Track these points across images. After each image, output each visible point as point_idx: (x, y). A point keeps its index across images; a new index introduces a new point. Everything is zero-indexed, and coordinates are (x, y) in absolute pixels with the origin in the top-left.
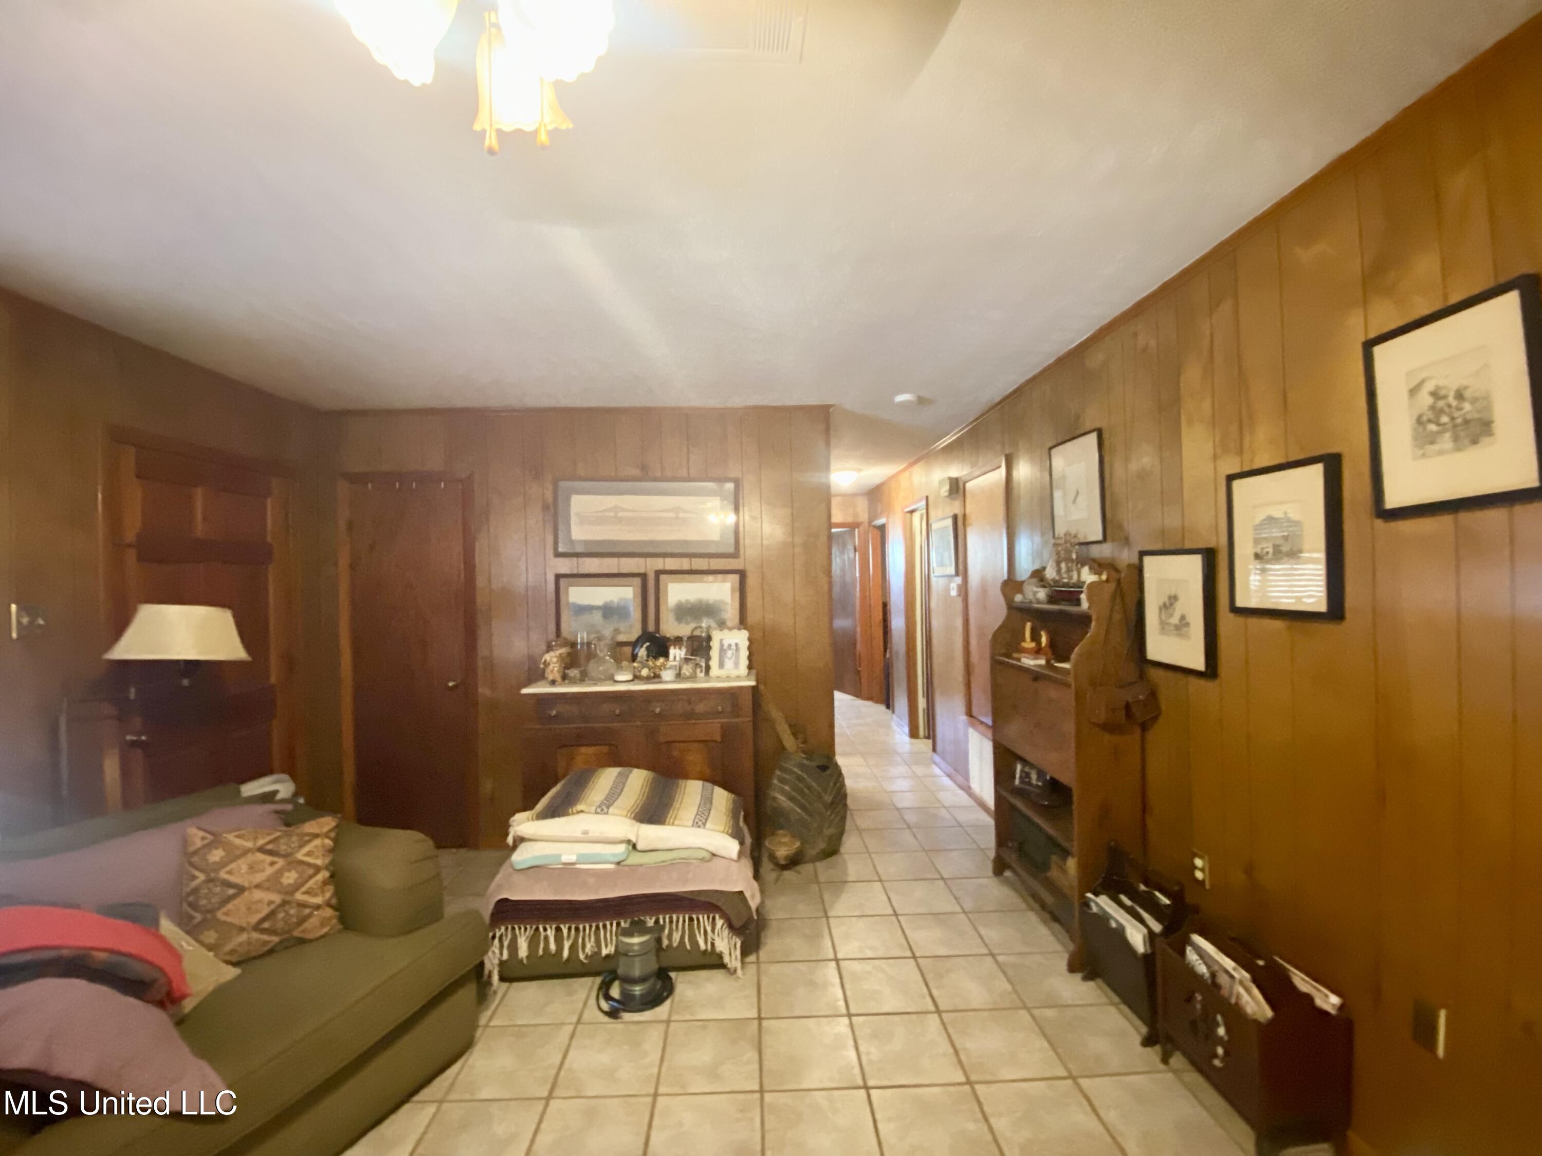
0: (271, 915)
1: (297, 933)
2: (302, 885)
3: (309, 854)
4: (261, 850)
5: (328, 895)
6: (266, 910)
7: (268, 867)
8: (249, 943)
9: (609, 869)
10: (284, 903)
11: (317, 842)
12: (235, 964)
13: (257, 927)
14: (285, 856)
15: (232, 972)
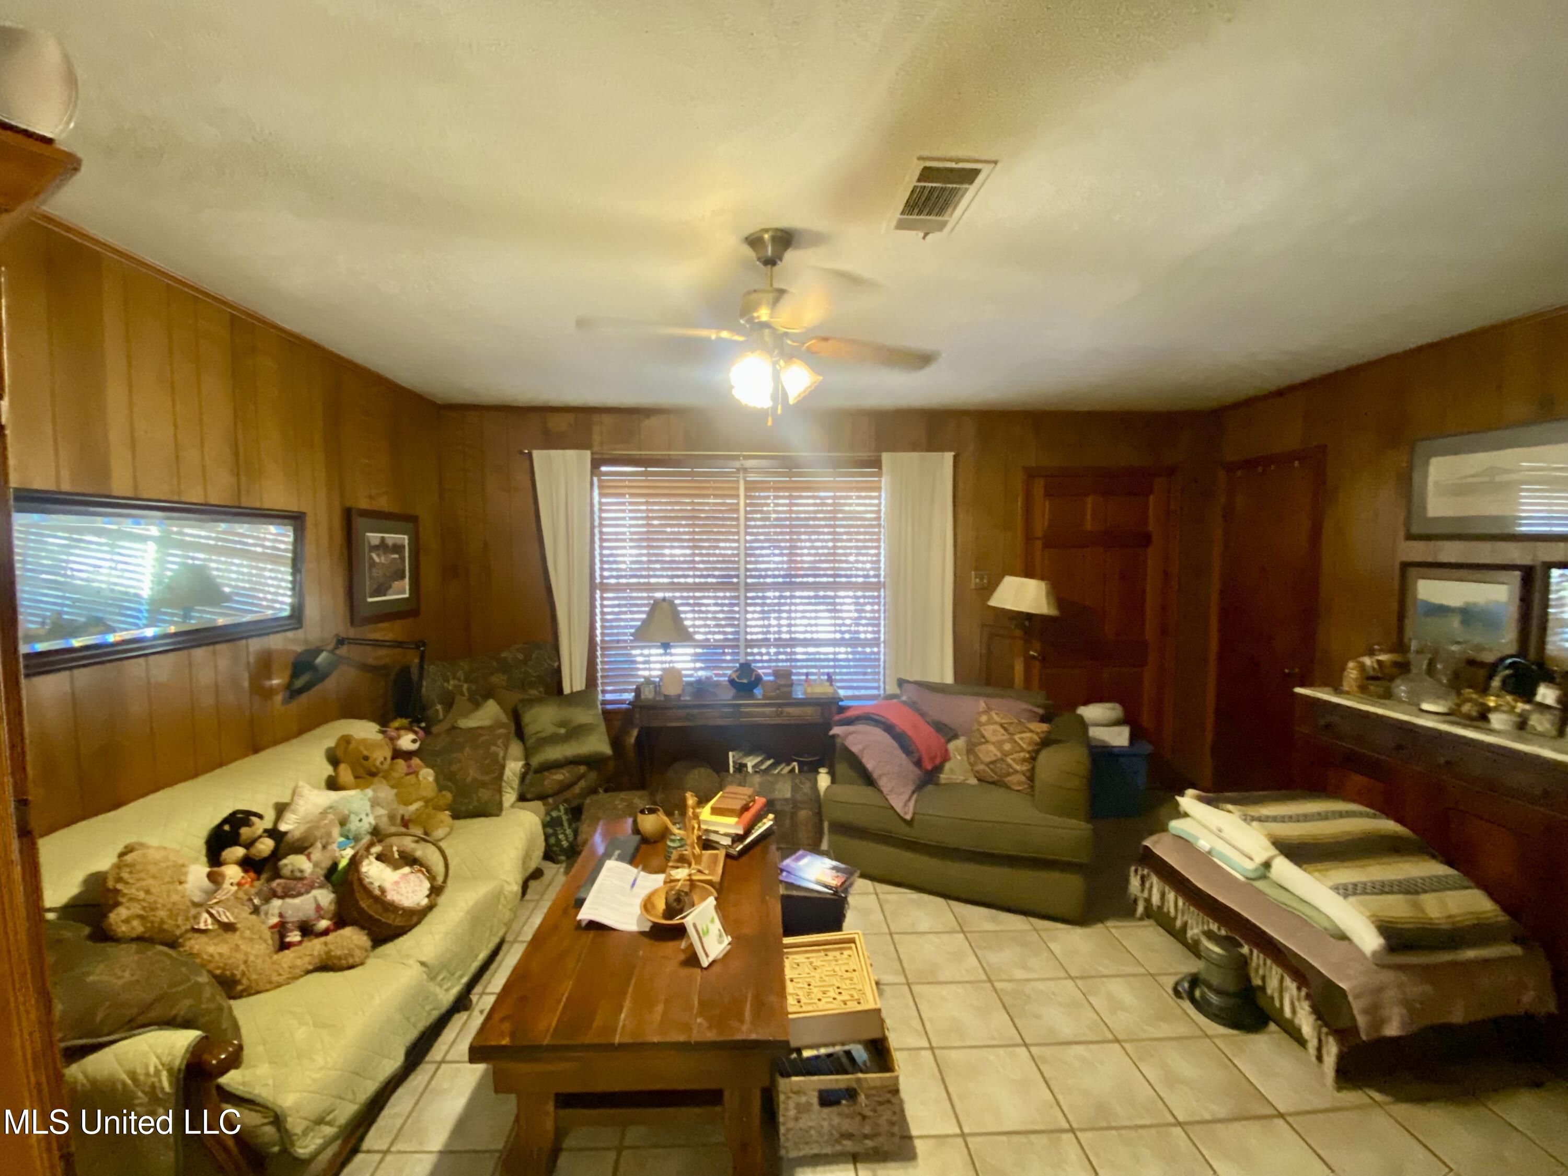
0: (993, 762)
1: (1007, 779)
2: (1012, 754)
3: (1022, 739)
4: (1002, 725)
5: (1024, 768)
6: (994, 758)
7: (1001, 735)
8: (984, 771)
9: (1236, 878)
10: (1002, 760)
11: (1029, 735)
12: (979, 780)
13: (988, 765)
14: (1009, 734)
15: (973, 781)
